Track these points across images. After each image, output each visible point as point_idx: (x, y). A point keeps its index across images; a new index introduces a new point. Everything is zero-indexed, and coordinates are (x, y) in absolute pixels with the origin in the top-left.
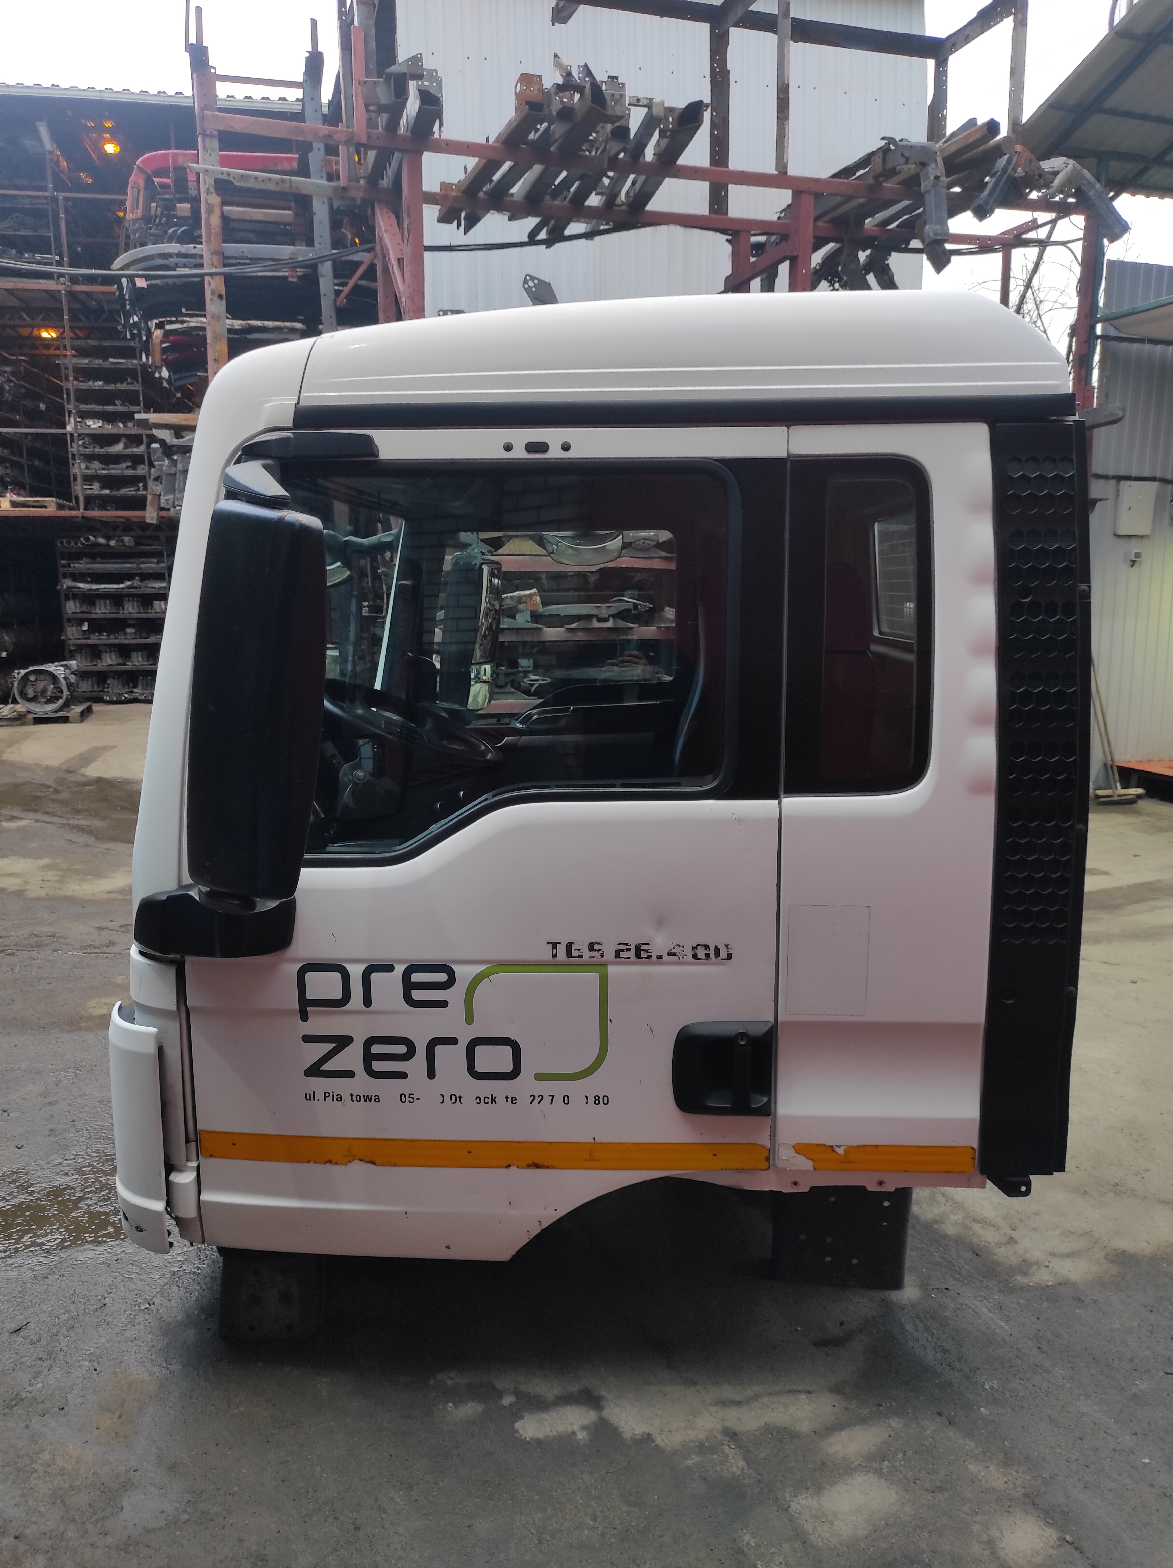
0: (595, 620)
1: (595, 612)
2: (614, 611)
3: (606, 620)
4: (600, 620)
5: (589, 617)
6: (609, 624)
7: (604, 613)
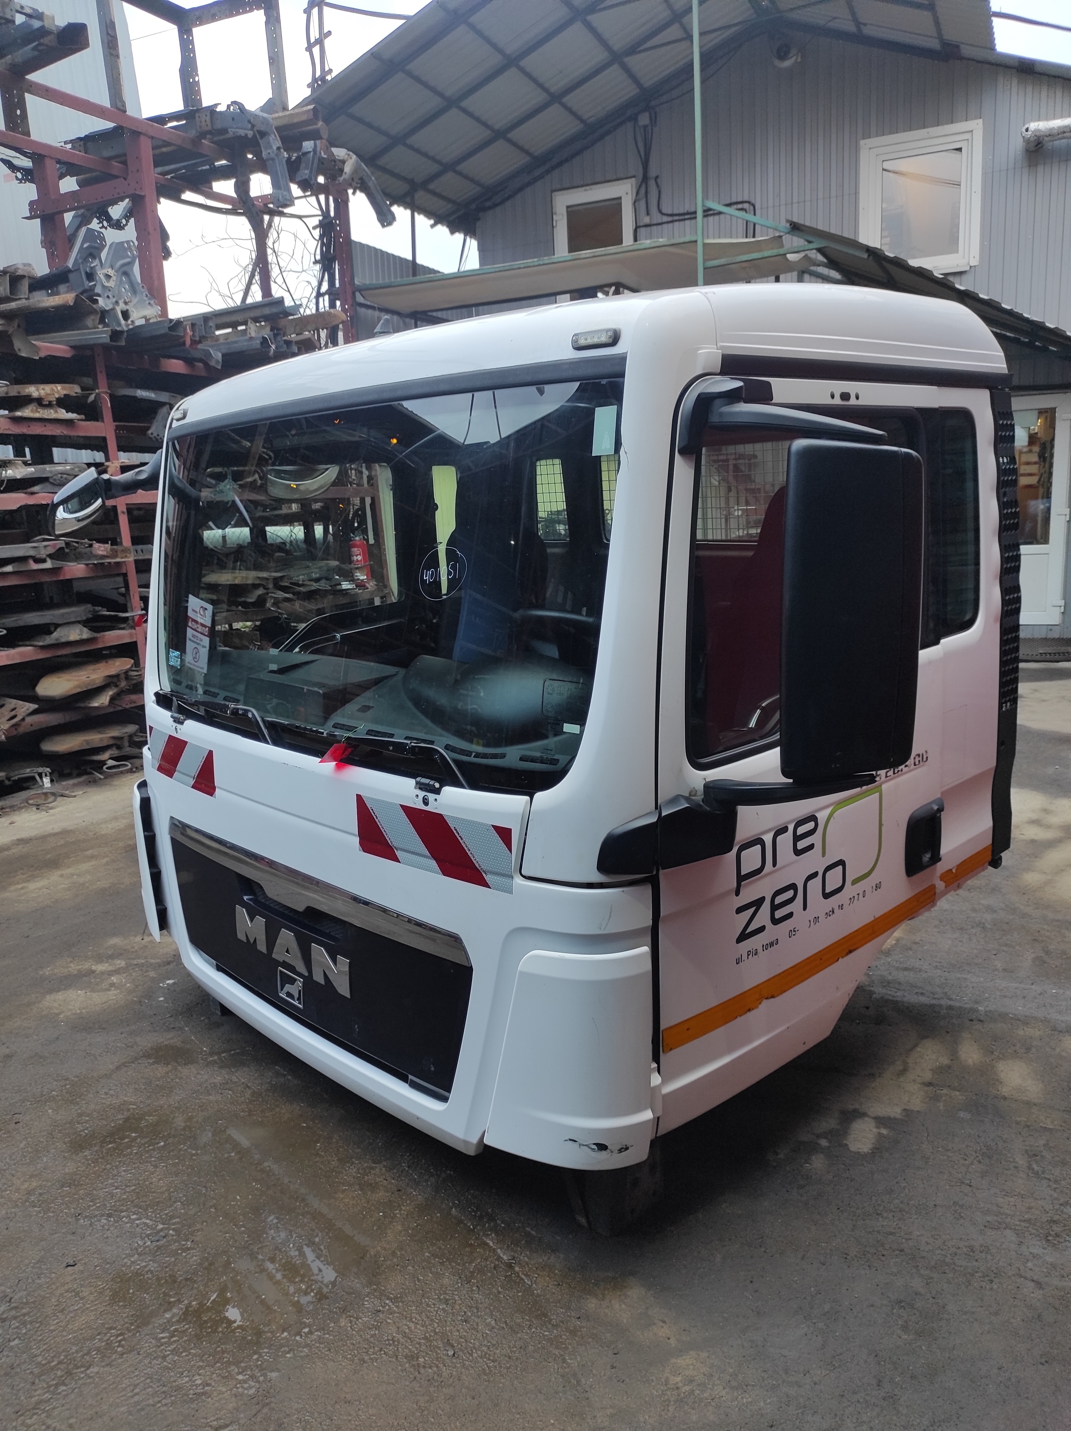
0: (31, 562)
1: (32, 553)
2: (51, 551)
3: (44, 561)
4: (37, 561)
5: (23, 559)
6: (48, 565)
7: (43, 553)
